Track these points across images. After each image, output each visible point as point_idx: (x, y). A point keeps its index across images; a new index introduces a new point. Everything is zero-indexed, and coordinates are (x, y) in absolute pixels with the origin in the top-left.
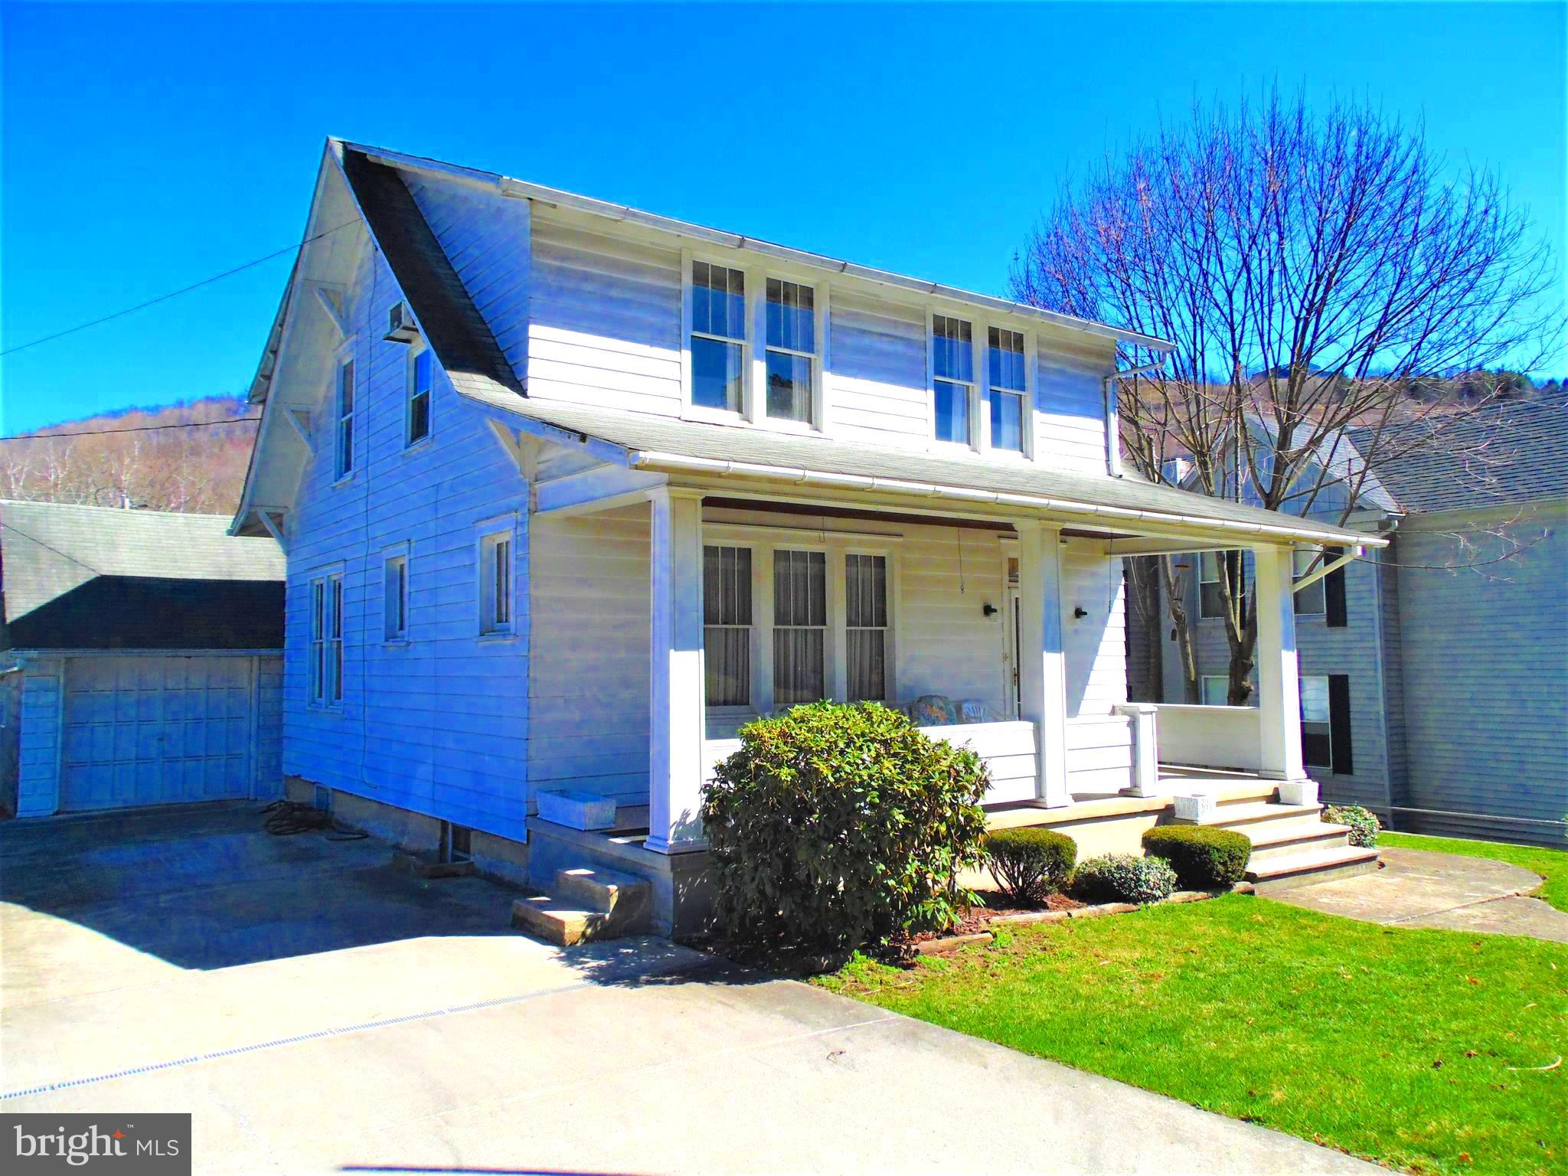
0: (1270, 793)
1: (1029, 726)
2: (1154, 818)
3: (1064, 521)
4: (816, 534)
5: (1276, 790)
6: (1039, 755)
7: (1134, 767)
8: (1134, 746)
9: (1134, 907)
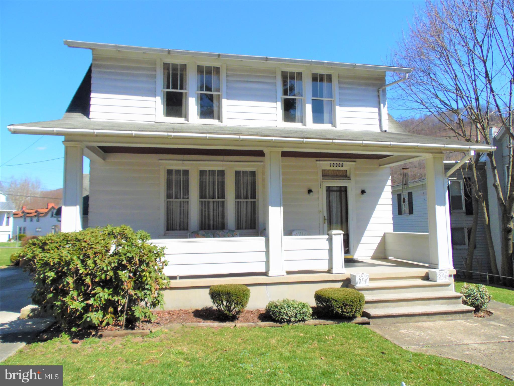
0: (424, 275)
1: (263, 239)
2: (341, 284)
3: (283, 147)
4: (221, 163)
5: (427, 274)
6: (267, 252)
7: (331, 260)
8: (331, 250)
9: (279, 325)
